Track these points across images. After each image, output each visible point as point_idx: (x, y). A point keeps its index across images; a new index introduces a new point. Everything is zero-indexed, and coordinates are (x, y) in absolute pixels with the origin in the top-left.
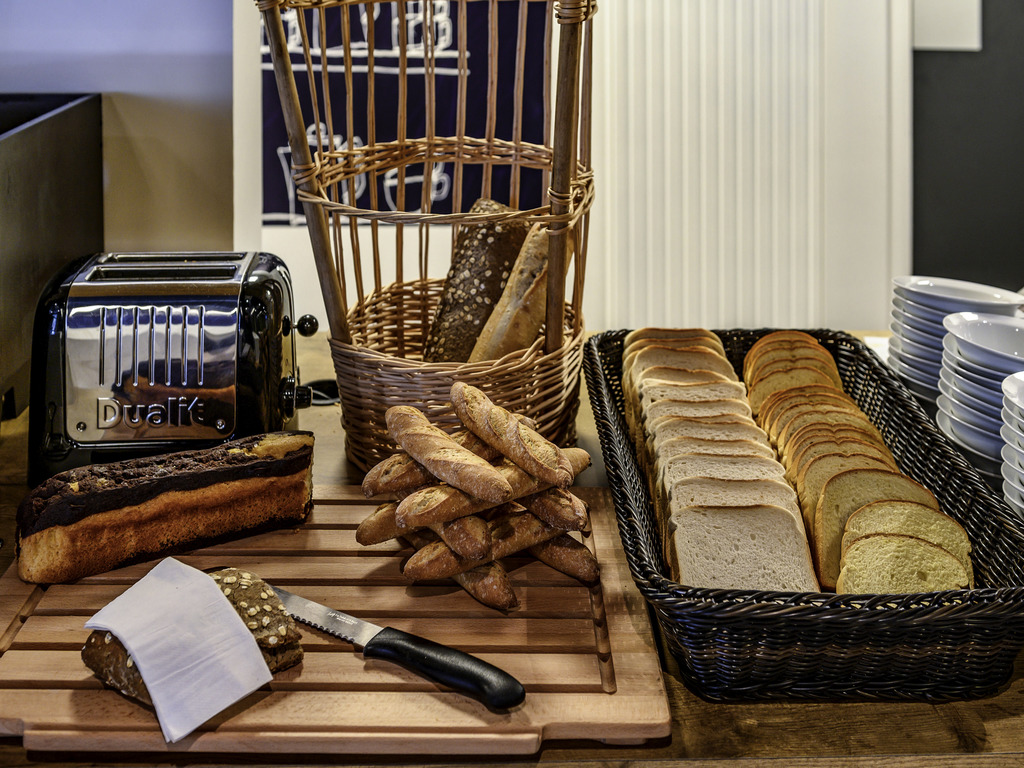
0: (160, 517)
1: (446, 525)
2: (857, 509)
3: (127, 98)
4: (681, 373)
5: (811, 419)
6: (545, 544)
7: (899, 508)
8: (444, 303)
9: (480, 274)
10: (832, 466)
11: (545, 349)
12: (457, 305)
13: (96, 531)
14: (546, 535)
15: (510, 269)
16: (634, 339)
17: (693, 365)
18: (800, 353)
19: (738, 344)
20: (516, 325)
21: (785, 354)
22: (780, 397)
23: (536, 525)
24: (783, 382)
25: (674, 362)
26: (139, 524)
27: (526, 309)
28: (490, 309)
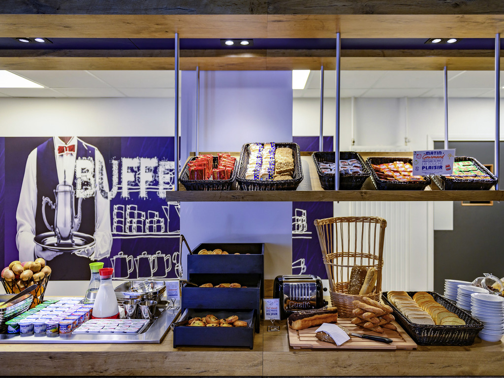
0: (315, 319)
1: (371, 318)
2: (444, 318)
3: (269, 244)
4: (401, 299)
5: (431, 305)
6: (385, 324)
7: (451, 318)
8: (350, 286)
9: (358, 279)
10: (438, 311)
11: (376, 293)
12: (353, 286)
13: (306, 321)
14: (386, 322)
15: (364, 279)
16: (389, 293)
17: (404, 298)
18: (425, 295)
19: (412, 294)
20: (368, 289)
21: (422, 296)
22: (423, 303)
23: (384, 320)
24: (423, 300)
25: (399, 297)
26: (312, 320)
27: (370, 286)
28: (361, 287)
